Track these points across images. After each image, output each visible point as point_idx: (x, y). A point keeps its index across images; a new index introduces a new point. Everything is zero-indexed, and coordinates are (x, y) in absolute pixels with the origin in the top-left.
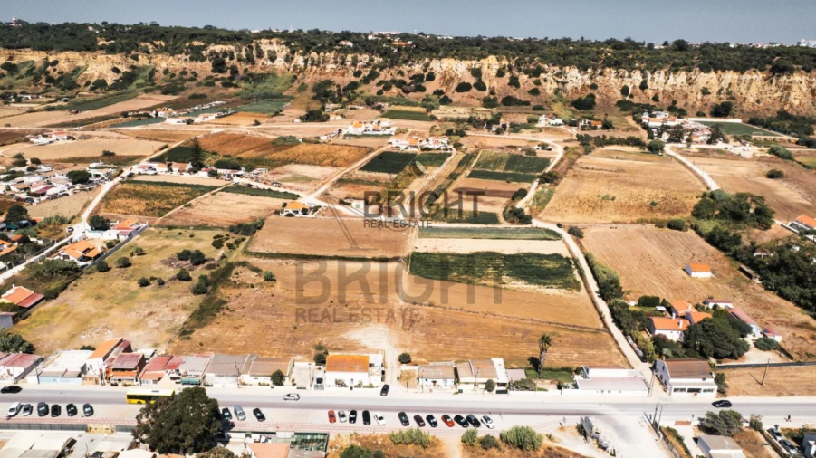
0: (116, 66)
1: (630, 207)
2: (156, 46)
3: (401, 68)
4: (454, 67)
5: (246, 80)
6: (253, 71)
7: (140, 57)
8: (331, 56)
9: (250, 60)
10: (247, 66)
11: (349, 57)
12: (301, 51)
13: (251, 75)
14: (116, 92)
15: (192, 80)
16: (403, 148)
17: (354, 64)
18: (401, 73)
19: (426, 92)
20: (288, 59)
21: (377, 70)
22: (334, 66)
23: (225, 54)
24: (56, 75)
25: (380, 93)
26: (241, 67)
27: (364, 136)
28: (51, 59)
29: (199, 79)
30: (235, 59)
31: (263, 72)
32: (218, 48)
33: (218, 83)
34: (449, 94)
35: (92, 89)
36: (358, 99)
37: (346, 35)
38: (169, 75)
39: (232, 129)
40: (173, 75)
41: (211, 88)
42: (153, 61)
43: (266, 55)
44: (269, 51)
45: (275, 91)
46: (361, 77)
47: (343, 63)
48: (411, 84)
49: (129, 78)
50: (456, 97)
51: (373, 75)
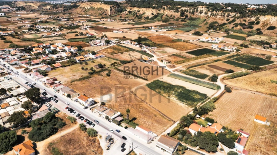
0: (153, 13)
2: (168, 7)
3: (246, 19)
4: (270, 19)
5: (189, 19)
6: (193, 17)
7: (161, 10)
8: (220, 13)
9: (193, 13)
10: (192, 15)
11: (226, 14)
12: (211, 11)
13: (192, 18)
14: (150, 20)
15: (173, 18)
16: (214, 48)
17: (228, 17)
18: (245, 21)
19: (253, 29)
20: (206, 13)
21: (236, 19)
22: (220, 17)
23: (185, 10)
24: (138, 15)
25: (233, 28)
26: (189, 15)
28: (139, 10)
29: (175, 18)
30: (188, 12)
31: (196, 17)
32: (184, 9)
33: (180, 20)
34: (263, 31)
35: (145, 19)
36: (223, 30)
37: (229, 5)
38: (167, 16)
40: (168, 16)
41: (177, 21)
42: (164, 12)
43: (199, 11)
44: (201, 10)
45: (197, 24)
46: (229, 21)
47: (224, 16)
48: (247, 25)
49: (156, 17)
50: (265, 31)
51: (234, 21)
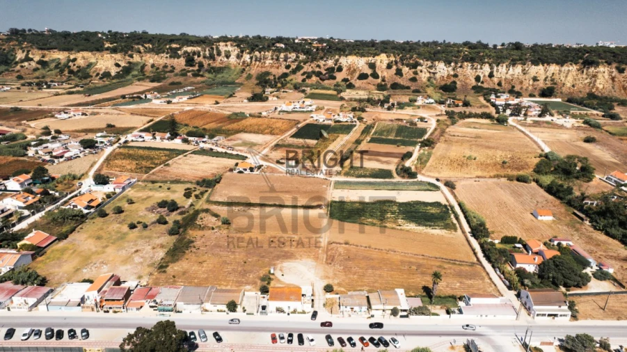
0: (117, 62)
1: (488, 165)
2: (146, 48)
3: (319, 63)
4: (356, 61)
5: (209, 71)
6: (214, 65)
7: (134, 56)
8: (269, 54)
9: (212, 57)
10: (210, 62)
11: (282, 55)
12: (248, 51)
13: (213, 68)
14: (118, 80)
15: (171, 71)
16: (321, 120)
17: (285, 60)
18: (319, 66)
19: (337, 80)
20: (239, 57)
21: (302, 64)
22: (271, 62)
23: (194, 53)
24: (75, 69)
25: (304, 80)
26: (206, 62)
27: (293, 112)
28: (72, 57)
29: (176, 71)
30: (202, 57)
31: (221, 66)
32: (189, 49)
33: (189, 74)
34: (353, 81)
35: (101, 78)
36: (288, 85)
37: (280, 40)
38: (155, 68)
39: (199, 107)
40: (158, 68)
41: (184, 77)
42: (144, 58)
43: (223, 54)
44: (225, 51)
45: (230, 80)
46: (291, 69)
47: (278, 59)
48: (326, 74)
49: (127, 70)
50: (358, 83)
51: (299, 68)
